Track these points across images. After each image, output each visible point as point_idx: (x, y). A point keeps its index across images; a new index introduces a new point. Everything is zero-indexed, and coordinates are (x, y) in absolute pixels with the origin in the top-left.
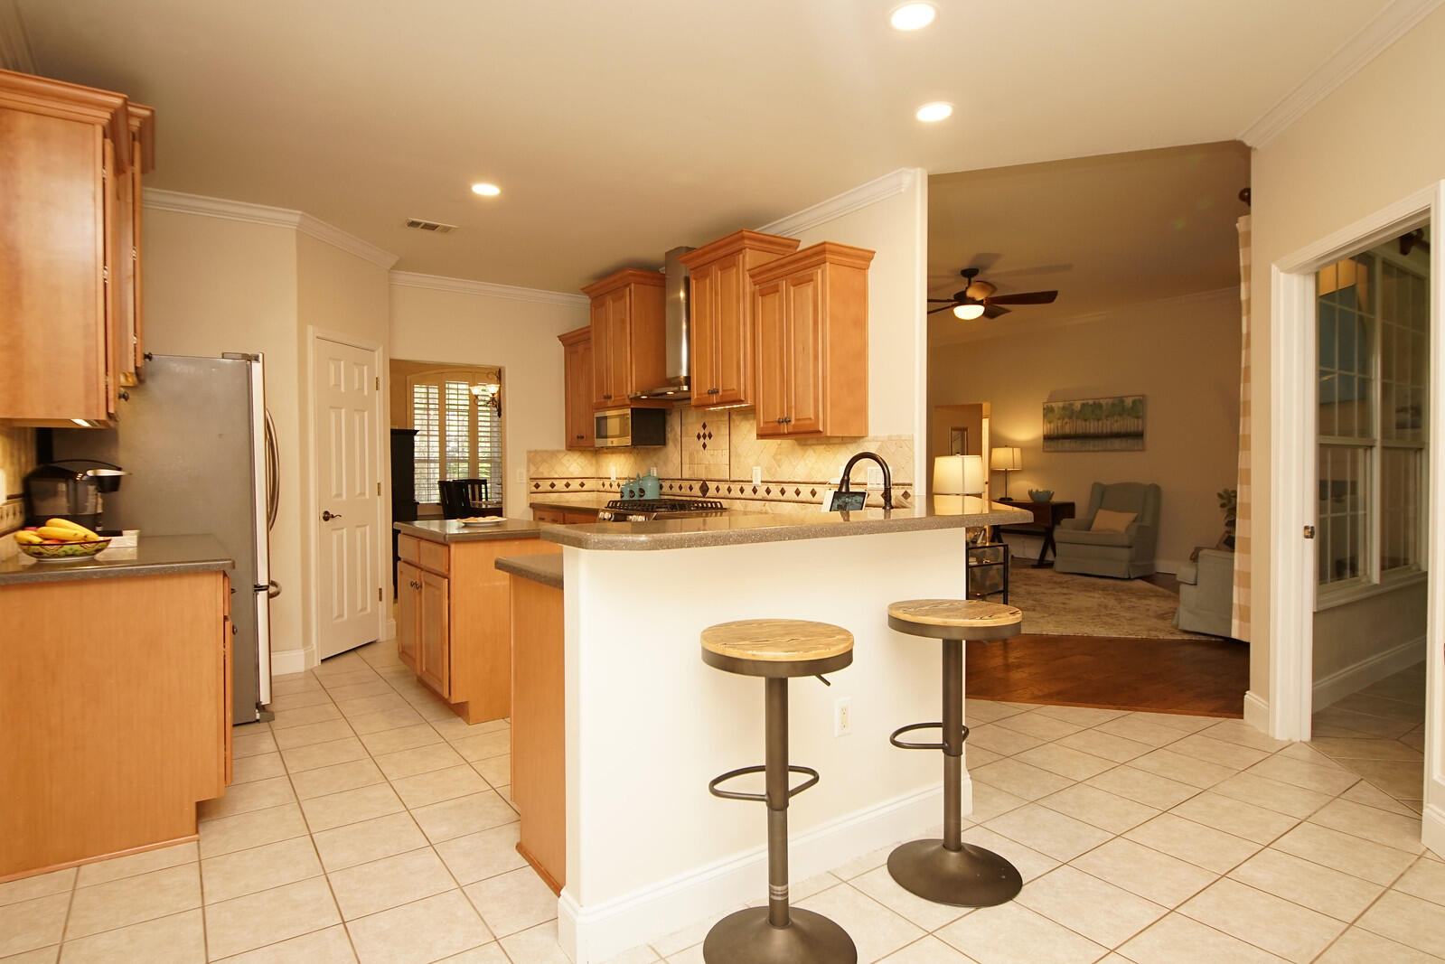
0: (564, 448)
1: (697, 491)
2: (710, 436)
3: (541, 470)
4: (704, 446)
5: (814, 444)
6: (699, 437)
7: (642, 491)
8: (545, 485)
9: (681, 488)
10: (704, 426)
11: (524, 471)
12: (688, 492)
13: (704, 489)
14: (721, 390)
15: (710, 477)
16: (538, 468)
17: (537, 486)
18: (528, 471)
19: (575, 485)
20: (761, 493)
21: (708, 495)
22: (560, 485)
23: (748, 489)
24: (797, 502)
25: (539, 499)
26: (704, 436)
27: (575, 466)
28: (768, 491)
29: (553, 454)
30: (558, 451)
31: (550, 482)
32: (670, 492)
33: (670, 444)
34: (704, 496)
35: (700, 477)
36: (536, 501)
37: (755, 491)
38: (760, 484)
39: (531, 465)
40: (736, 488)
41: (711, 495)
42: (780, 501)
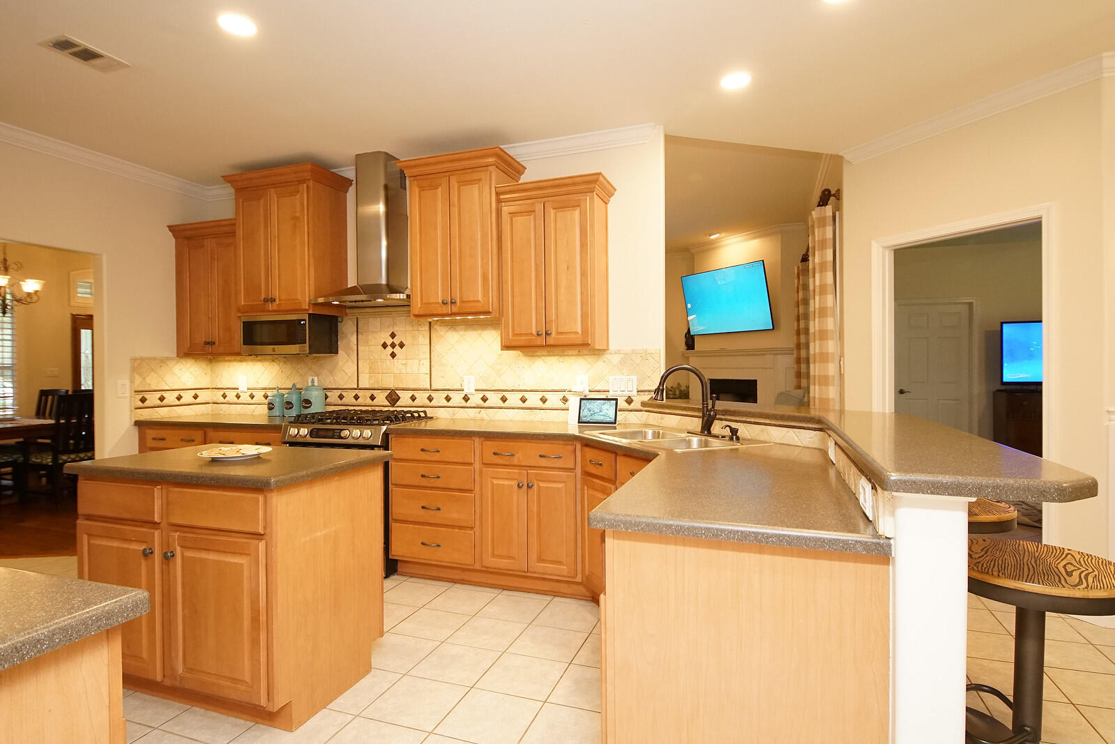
0: (175, 355)
1: (381, 399)
2: (402, 345)
3: (148, 380)
4: (393, 355)
5: (543, 356)
6: (385, 346)
7: (307, 403)
8: (153, 399)
9: (356, 397)
10: (393, 335)
11: (127, 382)
12: (369, 401)
13: (393, 398)
14: (458, 301)
15: (401, 386)
16: (144, 379)
17: (143, 400)
18: (132, 382)
19: (188, 397)
20: (476, 399)
21: (398, 404)
22: (171, 398)
23: (457, 399)
24: (522, 408)
25: (146, 415)
26: (393, 345)
27: (188, 374)
28: (484, 399)
29: (163, 361)
30: (168, 359)
31: (158, 395)
32: (340, 402)
33: (340, 351)
34: (393, 405)
35: (388, 386)
36: (141, 418)
37: (466, 399)
38: (474, 392)
39: (137, 376)
40: (439, 399)
41: (404, 404)
42: (501, 408)
